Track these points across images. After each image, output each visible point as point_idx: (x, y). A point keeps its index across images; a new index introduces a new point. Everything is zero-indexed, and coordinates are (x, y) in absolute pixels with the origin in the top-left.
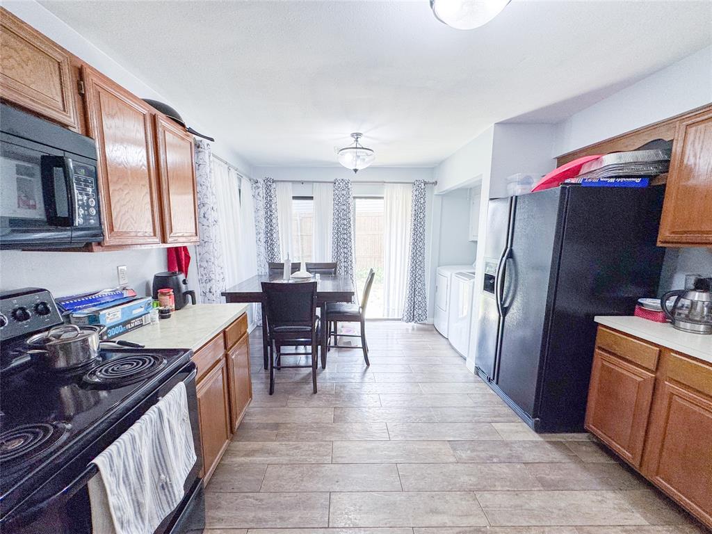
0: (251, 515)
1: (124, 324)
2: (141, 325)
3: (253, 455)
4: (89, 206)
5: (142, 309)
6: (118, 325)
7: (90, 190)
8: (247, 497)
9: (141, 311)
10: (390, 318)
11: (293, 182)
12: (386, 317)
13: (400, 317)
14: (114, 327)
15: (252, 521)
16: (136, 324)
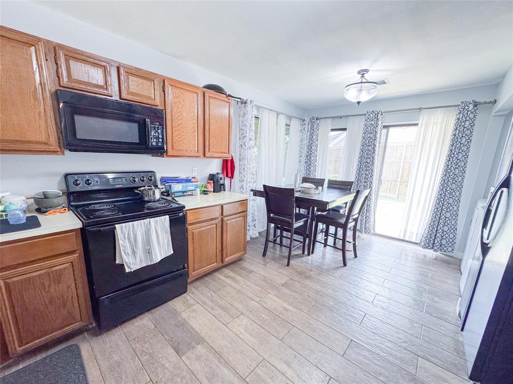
0: (204, 299)
1: (183, 192)
2: (192, 195)
3: (227, 278)
4: (159, 138)
5: (193, 188)
6: (180, 192)
7: (160, 131)
8: (209, 292)
9: (192, 188)
10: (406, 239)
11: (333, 118)
12: (401, 238)
13: (418, 242)
14: (178, 192)
15: (202, 301)
16: (190, 194)
